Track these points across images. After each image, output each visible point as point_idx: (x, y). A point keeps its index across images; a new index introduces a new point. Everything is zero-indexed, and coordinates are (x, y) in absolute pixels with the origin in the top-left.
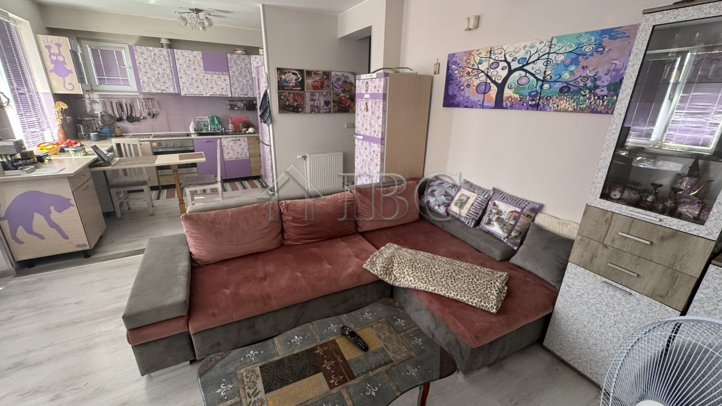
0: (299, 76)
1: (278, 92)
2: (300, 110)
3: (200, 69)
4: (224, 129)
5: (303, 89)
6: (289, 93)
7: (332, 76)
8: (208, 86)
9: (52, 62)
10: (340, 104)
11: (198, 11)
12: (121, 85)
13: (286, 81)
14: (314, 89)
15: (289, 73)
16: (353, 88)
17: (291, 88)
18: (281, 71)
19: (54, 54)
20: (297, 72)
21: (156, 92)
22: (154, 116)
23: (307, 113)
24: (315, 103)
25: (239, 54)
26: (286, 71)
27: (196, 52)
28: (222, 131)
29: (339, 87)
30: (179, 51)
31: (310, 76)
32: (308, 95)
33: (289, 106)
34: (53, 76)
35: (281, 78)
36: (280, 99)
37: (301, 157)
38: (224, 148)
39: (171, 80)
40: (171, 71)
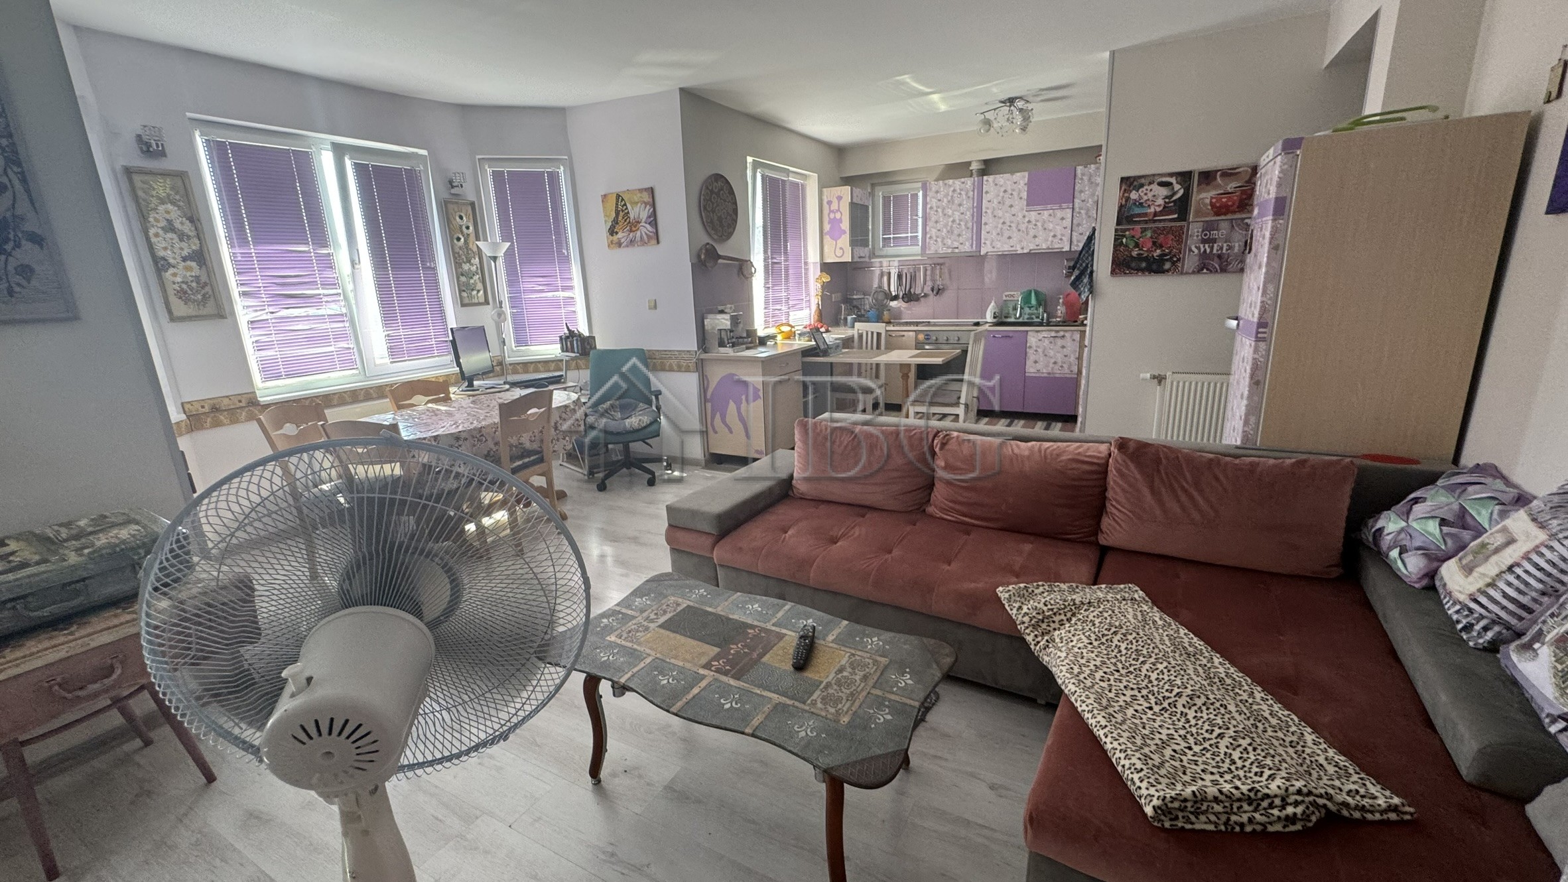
0: (1177, 187)
1: (1116, 230)
2: (1167, 266)
3: (1021, 205)
5: (1183, 217)
6: (1144, 230)
8: (1028, 234)
9: (831, 221)
11: (1011, 101)
13: (1141, 204)
14: (1217, 214)
15: (1150, 183)
17: (1151, 218)
18: (1130, 183)
19: (833, 211)
21: (946, 252)
22: (939, 292)
23: (1187, 273)
24: (1216, 248)
26: (1143, 181)
27: (1018, 174)
30: (993, 178)
31: (1208, 184)
32: (1195, 229)
33: (1140, 258)
34: (827, 239)
35: (1128, 199)
36: (1118, 244)
37: (1148, 375)
38: (1030, 351)
39: (970, 230)
40: (973, 215)
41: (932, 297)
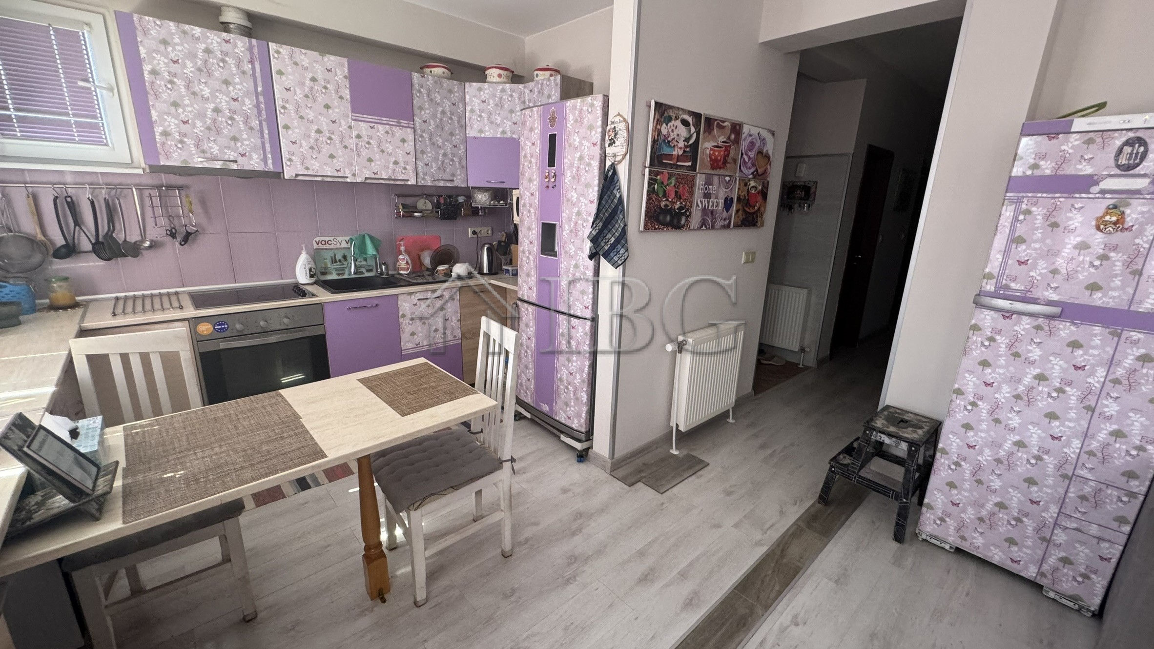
0: (693, 129)
2: (683, 221)
3: (342, 108)
4: (387, 269)
5: (693, 168)
6: (670, 176)
7: (744, 136)
8: (359, 155)
10: (746, 206)
12: (72, 141)
13: (669, 142)
14: (713, 167)
15: (677, 118)
16: (769, 166)
17: (675, 161)
18: (663, 112)
20: (690, 119)
21: (206, 165)
22: (187, 238)
23: (694, 229)
24: (711, 204)
25: (439, 77)
26: (672, 113)
27: (332, 58)
28: (382, 273)
29: (749, 164)
30: (285, 50)
31: (710, 133)
32: (700, 180)
33: (666, 210)
35: (660, 132)
36: (651, 191)
38: (404, 322)
39: (256, 133)
40: (258, 106)
41: (173, 247)
